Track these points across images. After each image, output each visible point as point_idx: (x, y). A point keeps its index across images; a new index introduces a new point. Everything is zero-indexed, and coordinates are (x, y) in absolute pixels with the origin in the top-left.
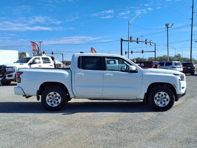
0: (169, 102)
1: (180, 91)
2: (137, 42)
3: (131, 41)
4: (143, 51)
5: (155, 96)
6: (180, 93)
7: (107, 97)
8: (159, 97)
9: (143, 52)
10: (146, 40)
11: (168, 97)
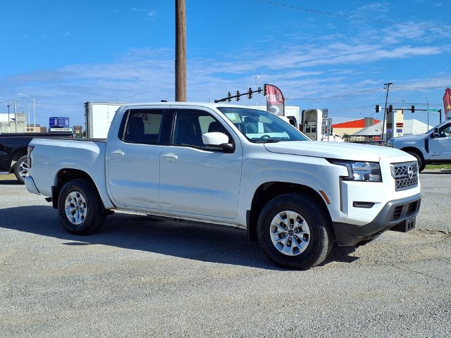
0: (308, 244)
1: (342, 214)
5: (273, 223)
6: (346, 218)
8: (282, 227)
11: (306, 228)
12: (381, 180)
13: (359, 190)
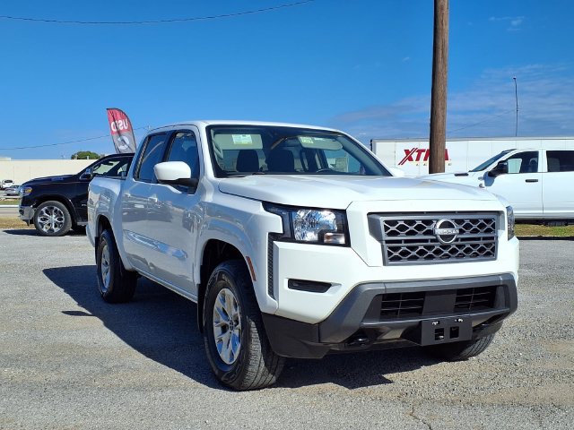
1: (271, 300)
12: (348, 244)
13: (300, 259)
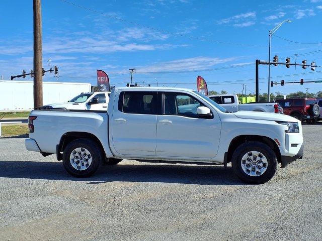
0: (266, 169)
1: (286, 151)
2: (287, 66)
3: (275, 64)
4: (302, 80)
5: (243, 158)
6: (288, 153)
7: (164, 157)
8: (249, 160)
9: (302, 82)
10: (303, 62)
11: (265, 160)
